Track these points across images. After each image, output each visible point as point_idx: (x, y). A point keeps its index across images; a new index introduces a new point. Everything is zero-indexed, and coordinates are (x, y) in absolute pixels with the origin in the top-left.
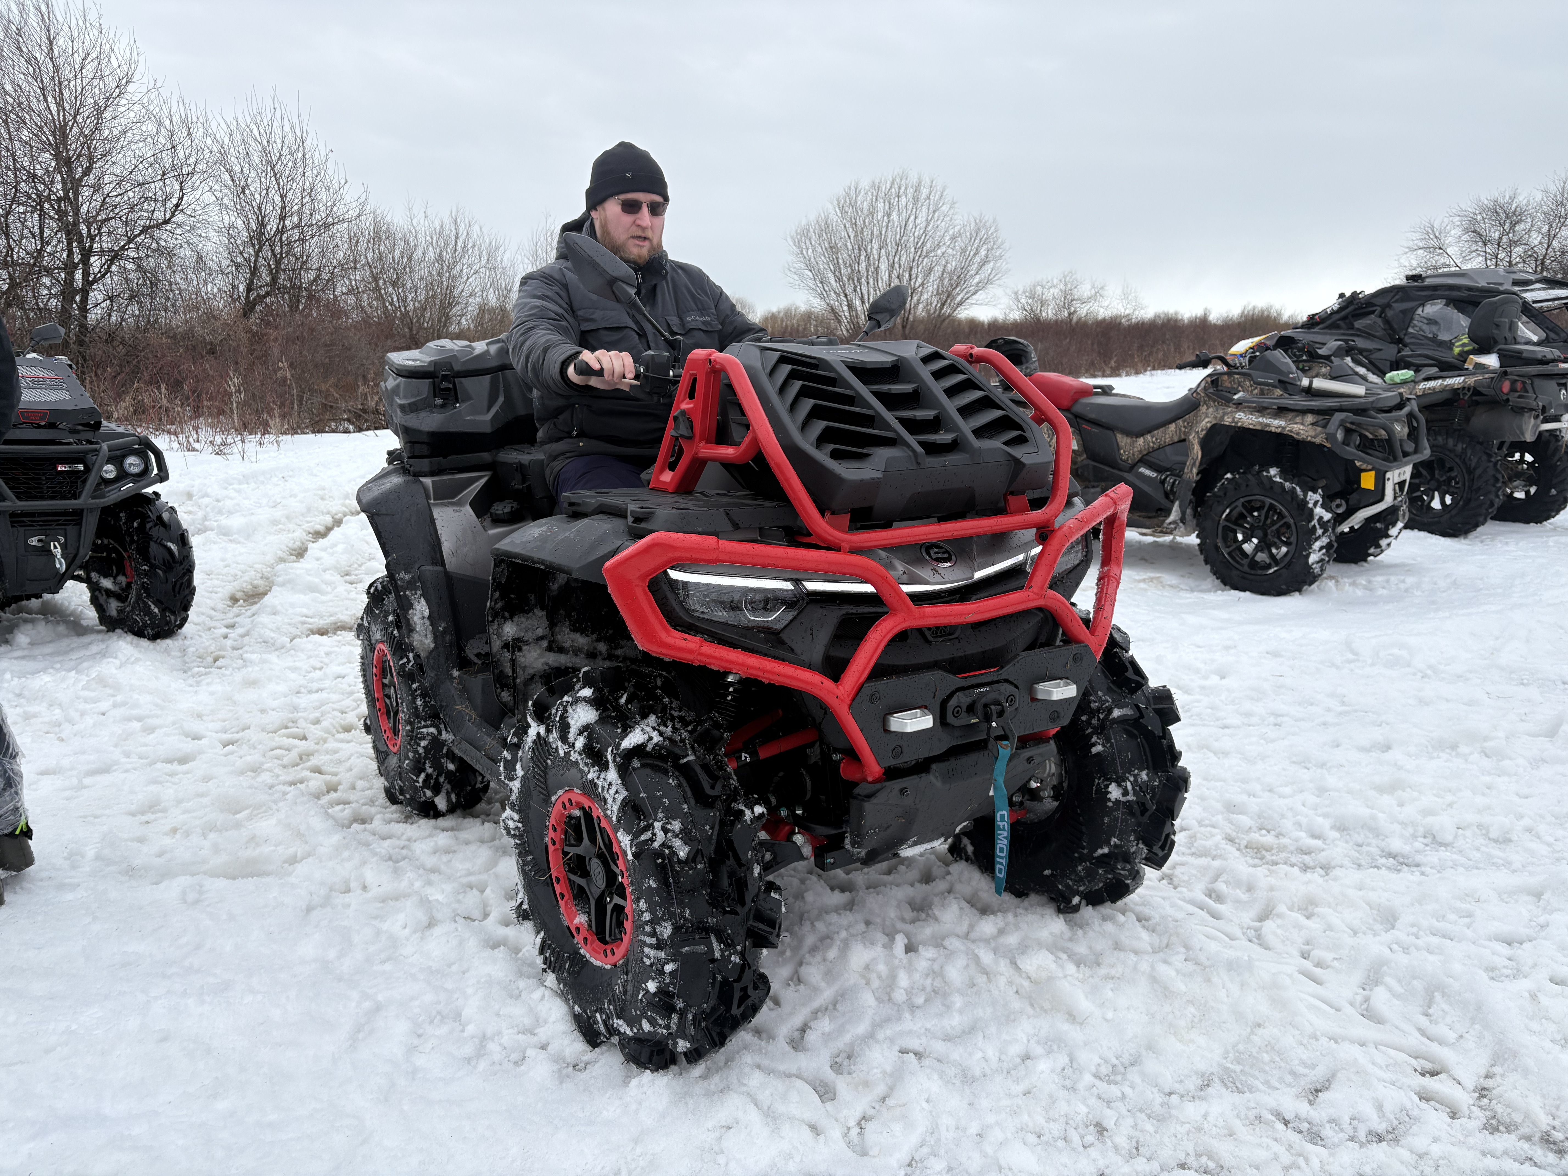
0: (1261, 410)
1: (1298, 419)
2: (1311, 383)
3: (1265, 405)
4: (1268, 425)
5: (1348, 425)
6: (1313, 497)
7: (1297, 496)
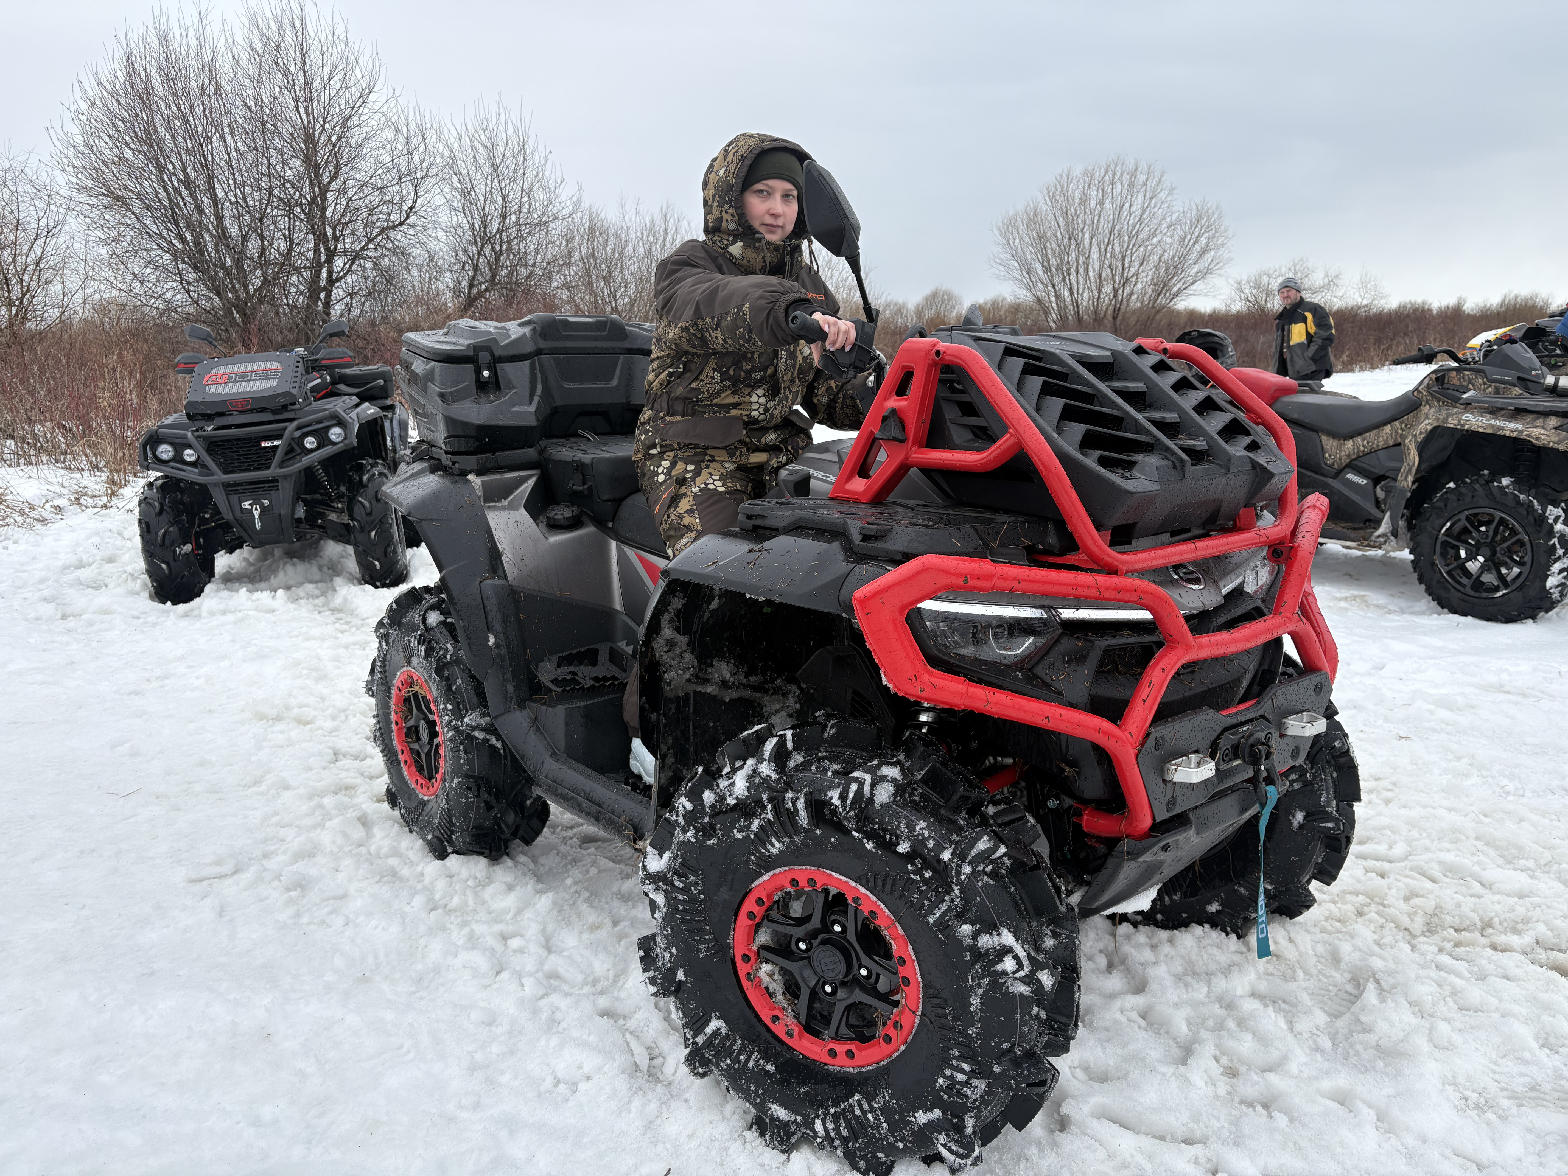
0: (1494, 411)
1: (1539, 422)
2: (1557, 380)
3: (1499, 406)
6: (1554, 512)
7: (1534, 510)
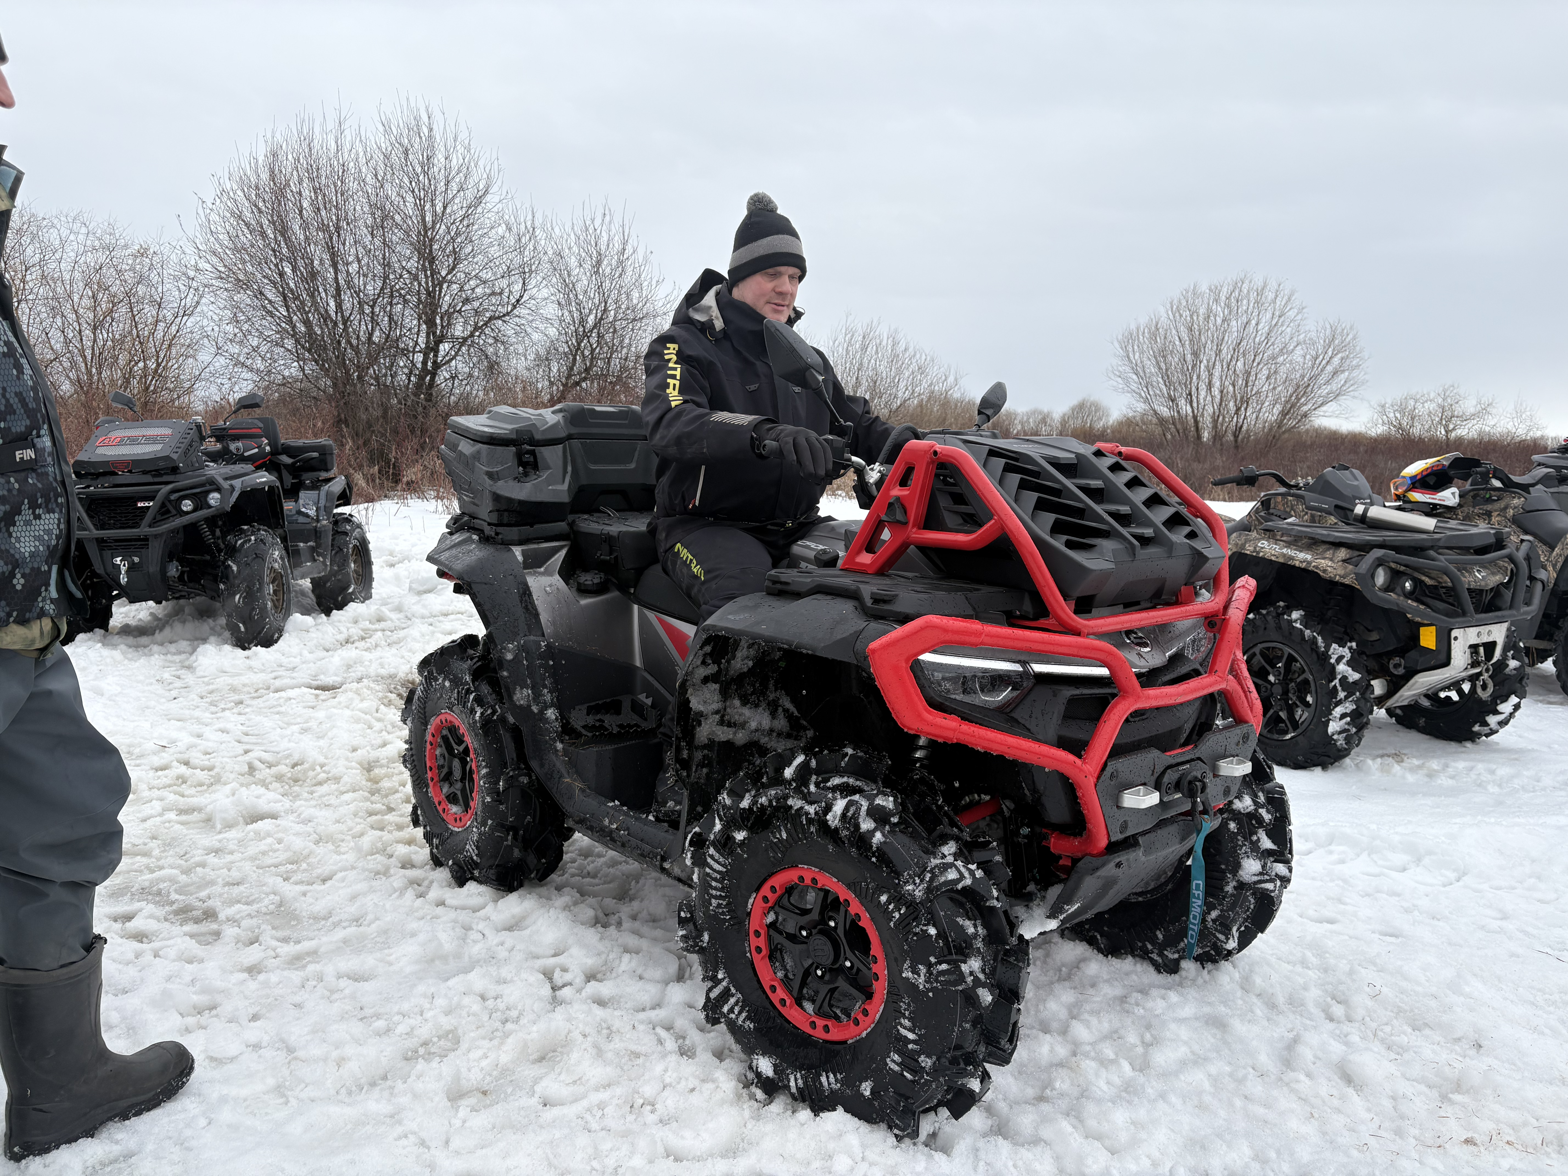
1: (1328, 554)
2: (1366, 511)
3: (1303, 534)
4: (1292, 558)
5: (1393, 565)
6: (1336, 650)
7: (1317, 647)
